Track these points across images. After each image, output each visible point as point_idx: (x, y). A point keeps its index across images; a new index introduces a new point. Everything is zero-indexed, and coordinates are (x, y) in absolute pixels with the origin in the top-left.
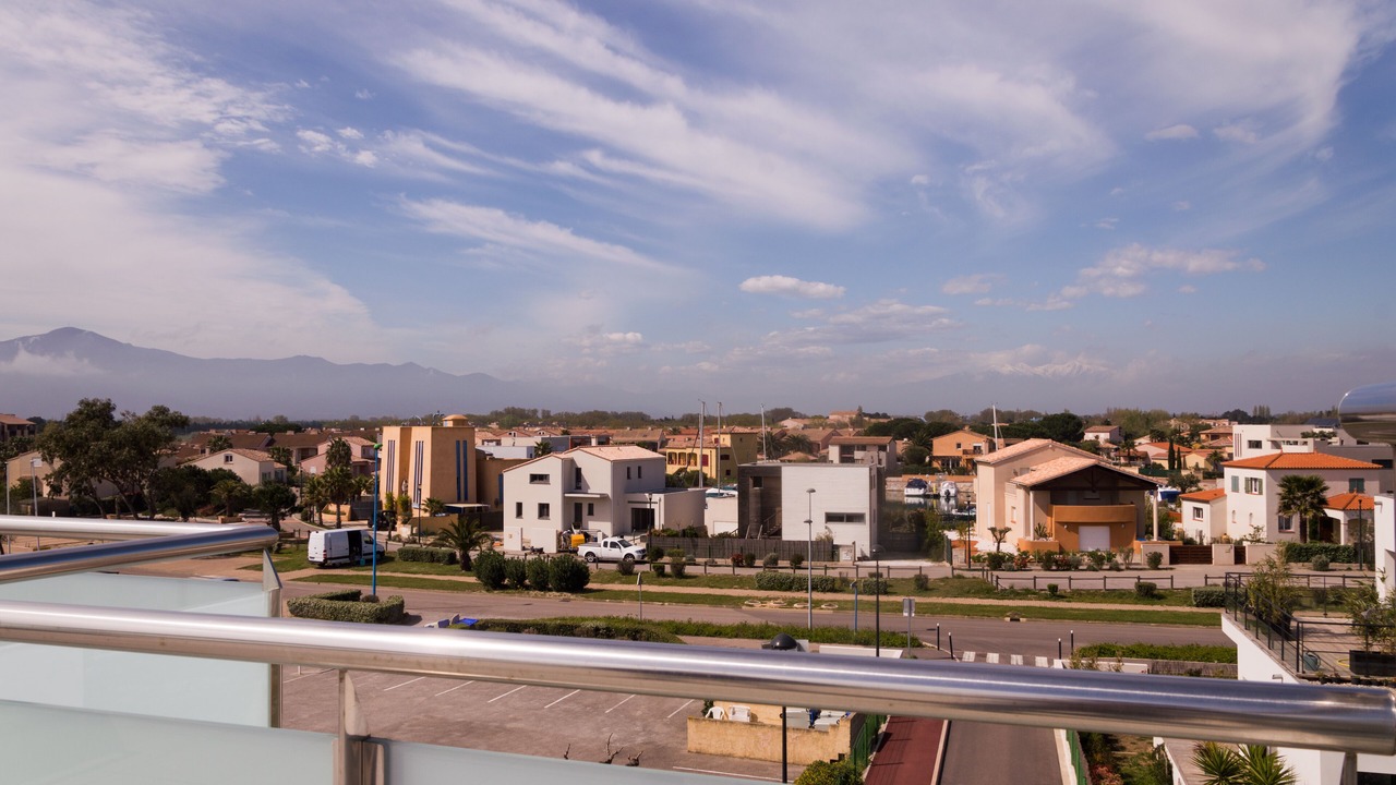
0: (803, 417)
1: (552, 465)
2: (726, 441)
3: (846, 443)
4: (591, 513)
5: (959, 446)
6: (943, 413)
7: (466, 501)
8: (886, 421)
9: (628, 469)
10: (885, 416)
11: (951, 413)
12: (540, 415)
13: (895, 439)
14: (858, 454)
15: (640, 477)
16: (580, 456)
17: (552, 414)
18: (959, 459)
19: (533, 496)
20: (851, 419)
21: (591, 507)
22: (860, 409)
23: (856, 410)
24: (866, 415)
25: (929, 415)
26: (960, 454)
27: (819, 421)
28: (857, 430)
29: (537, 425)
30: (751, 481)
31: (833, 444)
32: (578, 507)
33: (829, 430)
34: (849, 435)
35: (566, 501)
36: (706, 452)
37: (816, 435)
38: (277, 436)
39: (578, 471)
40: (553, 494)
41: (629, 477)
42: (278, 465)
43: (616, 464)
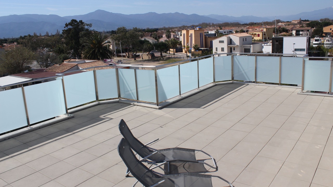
0: (284, 22)
1: (224, 38)
2: (265, 30)
3: (298, 29)
4: (234, 50)
5: (331, 29)
6: (325, 19)
7: (203, 47)
8: (308, 22)
9: (243, 39)
10: (308, 21)
11: (328, 19)
12: (211, 24)
13: (312, 28)
14: (301, 33)
15: (246, 41)
16: (231, 36)
17: (214, 24)
18: (331, 33)
19: (220, 46)
20: (298, 22)
21: (234, 48)
22: (300, 19)
23: (299, 19)
24: (303, 21)
25: (321, 20)
26: (331, 32)
27: (289, 23)
28: (301, 25)
29: (211, 27)
30: (275, 41)
31: (294, 30)
32: (231, 48)
33: (292, 26)
34: (298, 27)
35: (228, 47)
36: (259, 33)
37: (289, 28)
38: (152, 33)
39: (231, 40)
40: (225, 45)
41: (243, 41)
42: (155, 40)
43: (240, 37)
